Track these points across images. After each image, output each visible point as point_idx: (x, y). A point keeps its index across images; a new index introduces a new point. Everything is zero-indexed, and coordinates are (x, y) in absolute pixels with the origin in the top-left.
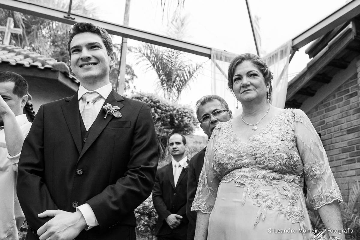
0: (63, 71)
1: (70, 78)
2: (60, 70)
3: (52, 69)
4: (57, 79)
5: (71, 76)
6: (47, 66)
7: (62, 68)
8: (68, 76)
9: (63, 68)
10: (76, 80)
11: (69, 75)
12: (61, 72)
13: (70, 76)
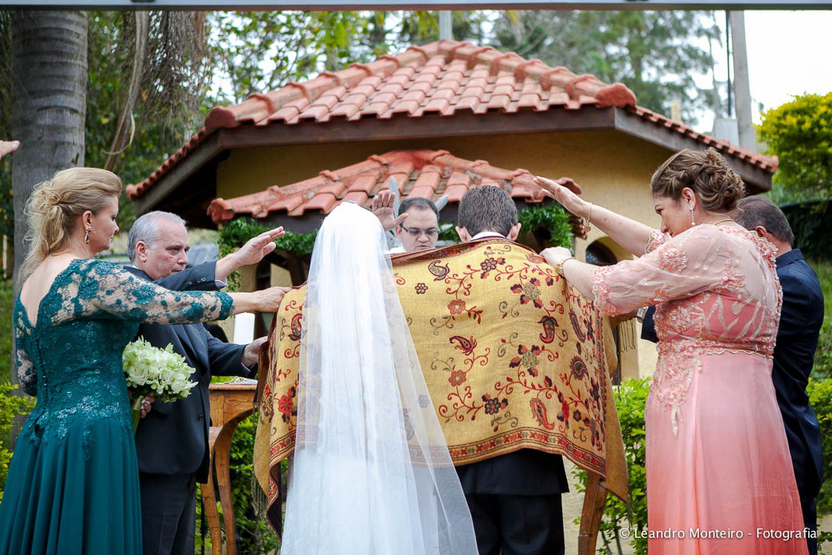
0: (623, 103)
1: (638, 116)
2: (615, 102)
3: (598, 106)
4: (612, 125)
5: (640, 110)
6: (585, 99)
7: (619, 98)
8: (633, 111)
9: (621, 96)
10: (651, 115)
11: (635, 109)
12: (618, 107)
13: (638, 112)
